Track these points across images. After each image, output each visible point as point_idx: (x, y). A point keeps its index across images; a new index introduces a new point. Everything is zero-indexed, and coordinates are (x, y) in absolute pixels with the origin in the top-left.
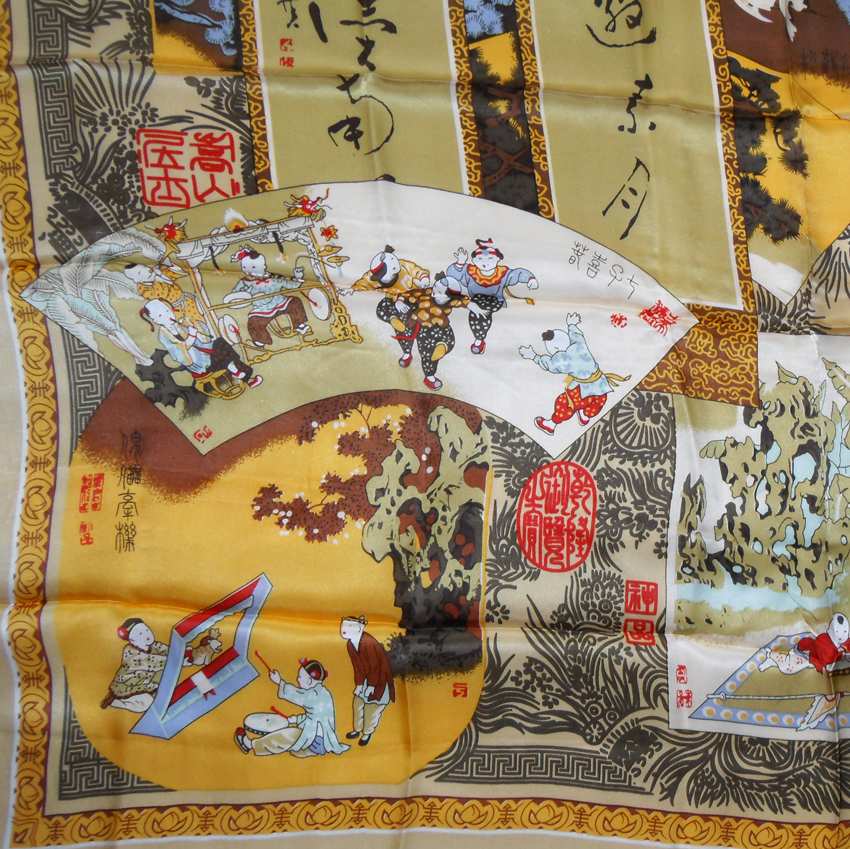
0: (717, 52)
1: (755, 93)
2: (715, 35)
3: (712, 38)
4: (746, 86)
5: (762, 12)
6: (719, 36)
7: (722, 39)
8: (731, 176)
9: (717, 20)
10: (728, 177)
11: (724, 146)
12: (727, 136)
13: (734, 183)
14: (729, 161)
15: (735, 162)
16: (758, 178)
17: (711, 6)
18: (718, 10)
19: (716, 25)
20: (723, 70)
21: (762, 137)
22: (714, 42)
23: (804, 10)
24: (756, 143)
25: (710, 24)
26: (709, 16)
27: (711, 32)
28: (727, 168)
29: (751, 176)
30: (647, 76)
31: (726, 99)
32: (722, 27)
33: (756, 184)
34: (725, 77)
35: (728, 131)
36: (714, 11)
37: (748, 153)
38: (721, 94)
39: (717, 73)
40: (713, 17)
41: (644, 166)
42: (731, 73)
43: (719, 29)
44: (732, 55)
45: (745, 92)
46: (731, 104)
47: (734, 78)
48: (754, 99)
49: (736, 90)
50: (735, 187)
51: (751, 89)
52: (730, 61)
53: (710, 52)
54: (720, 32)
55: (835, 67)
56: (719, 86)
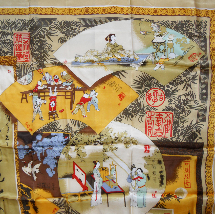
0: (18, 183)
1: (26, 193)
2: (18, 179)
3: (17, 179)
4: (25, 191)
5: (29, 173)
6: (19, 179)
7: (19, 180)
8: (22, 210)
9: (18, 175)
10: (21, 211)
11: (20, 204)
12: (20, 202)
13: (23, 212)
14: (21, 207)
15: (23, 208)
16: (28, 211)
17: (17, 172)
18: (19, 173)
19: (18, 176)
20: (19, 188)
21: (28, 203)
22: (18, 181)
23: (38, 173)
24: (27, 204)
25: (17, 176)
26: (17, 174)
27: (17, 178)
28: (21, 209)
29: (26, 210)
30: (2, 190)
31: (20, 194)
32: (20, 177)
33: (28, 212)
34: (20, 189)
35: (21, 201)
36: (18, 173)
37: (25, 206)
38: (19, 193)
39: (18, 188)
40: (18, 174)
41: (2, 209)
42: (21, 188)
43: (19, 177)
44: (21, 184)
45: (24, 193)
46: (21, 196)
47: (22, 190)
48: (26, 194)
49: (22, 192)
50: (23, 213)
51: (26, 192)
52: (21, 185)
53: (17, 183)
54: (19, 178)
55: (45, 187)
56: (18, 191)
